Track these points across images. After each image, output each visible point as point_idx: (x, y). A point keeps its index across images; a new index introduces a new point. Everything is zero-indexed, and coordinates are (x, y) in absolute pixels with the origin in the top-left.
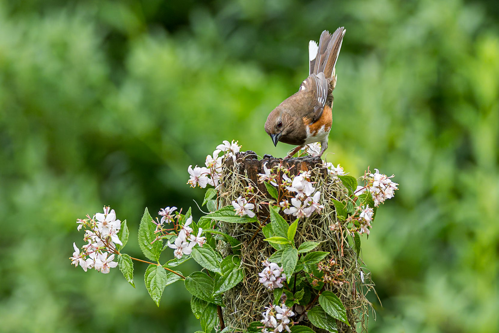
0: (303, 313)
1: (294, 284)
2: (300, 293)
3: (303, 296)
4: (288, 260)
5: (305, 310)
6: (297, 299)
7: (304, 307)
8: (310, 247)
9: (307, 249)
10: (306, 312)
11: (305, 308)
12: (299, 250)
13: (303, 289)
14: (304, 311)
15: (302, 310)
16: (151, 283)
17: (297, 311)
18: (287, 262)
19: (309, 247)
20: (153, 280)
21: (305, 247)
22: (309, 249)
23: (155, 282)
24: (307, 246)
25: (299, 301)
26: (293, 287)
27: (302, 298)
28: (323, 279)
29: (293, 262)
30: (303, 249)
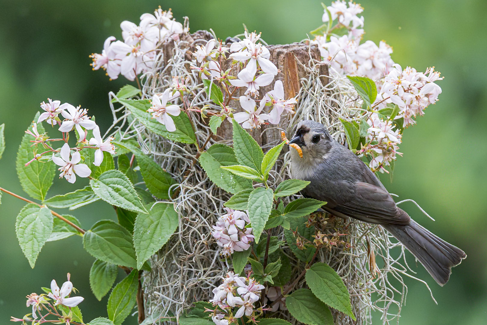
0: (279, 299)
1: (265, 251)
2: (275, 266)
3: (279, 271)
4: (257, 207)
5: (281, 295)
6: (270, 274)
7: (280, 290)
8: (294, 188)
9: (288, 192)
10: (283, 297)
11: (282, 290)
12: (276, 193)
13: (279, 260)
14: (279, 295)
15: (277, 294)
16: (26, 231)
17: (268, 296)
18: (256, 209)
19: (292, 189)
20: (30, 226)
21: (286, 188)
22: (292, 191)
23: (34, 230)
24: (290, 186)
25: (273, 279)
26: (263, 254)
27: (276, 274)
28: (314, 238)
29: (265, 210)
30: (283, 191)
